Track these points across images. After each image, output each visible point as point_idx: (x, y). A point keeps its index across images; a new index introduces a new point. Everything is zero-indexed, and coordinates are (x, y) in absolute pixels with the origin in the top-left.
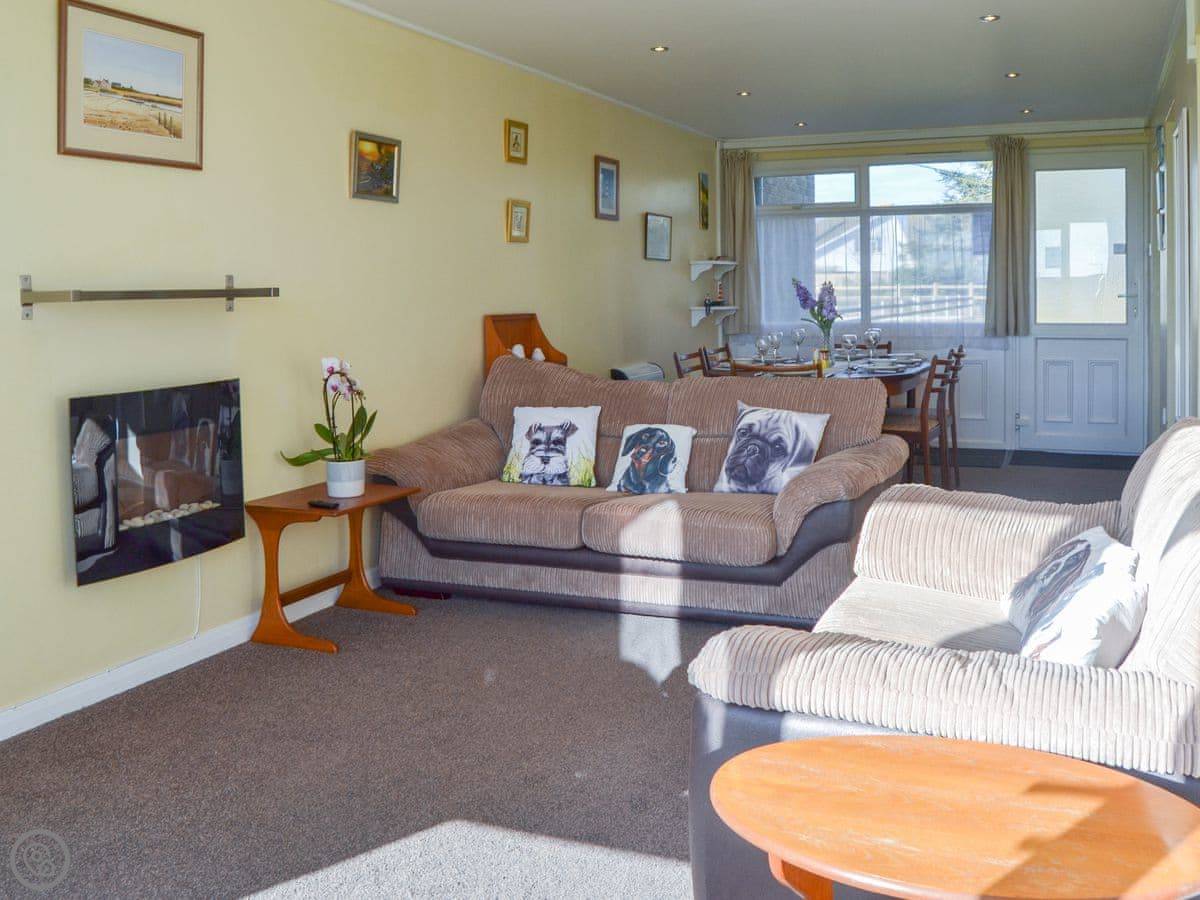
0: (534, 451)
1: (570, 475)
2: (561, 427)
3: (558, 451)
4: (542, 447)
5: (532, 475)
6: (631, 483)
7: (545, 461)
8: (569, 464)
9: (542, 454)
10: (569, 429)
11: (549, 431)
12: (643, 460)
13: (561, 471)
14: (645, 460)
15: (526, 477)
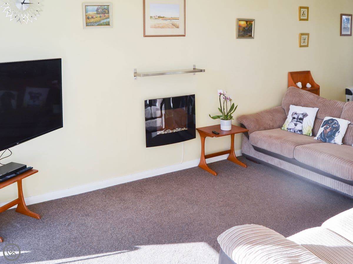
0: (292, 121)
1: (303, 131)
2: (303, 114)
3: (300, 122)
4: (295, 120)
5: (291, 129)
6: (322, 138)
7: (296, 125)
8: (303, 127)
9: (295, 122)
10: (305, 115)
11: (298, 115)
12: (327, 130)
13: (301, 129)
14: (328, 130)
15: (289, 129)
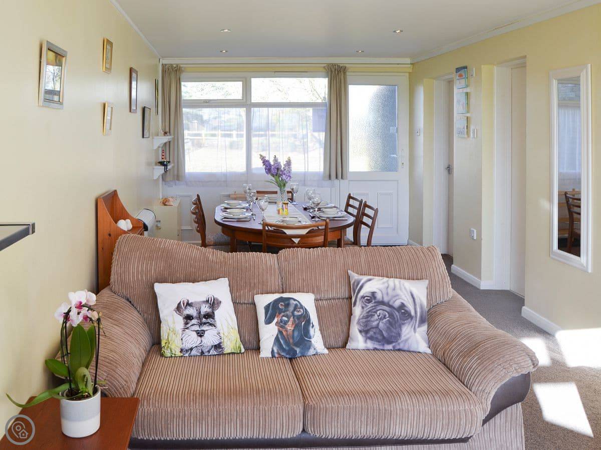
0: (188, 326)
1: (224, 345)
2: (207, 301)
3: (211, 325)
4: (194, 321)
5: (191, 349)
6: (284, 350)
7: (200, 334)
8: (222, 335)
9: (197, 328)
10: (214, 304)
11: (198, 306)
12: (289, 328)
13: (216, 342)
15: (187, 351)
